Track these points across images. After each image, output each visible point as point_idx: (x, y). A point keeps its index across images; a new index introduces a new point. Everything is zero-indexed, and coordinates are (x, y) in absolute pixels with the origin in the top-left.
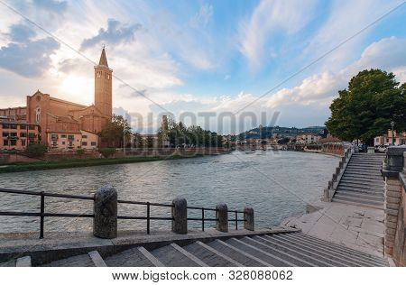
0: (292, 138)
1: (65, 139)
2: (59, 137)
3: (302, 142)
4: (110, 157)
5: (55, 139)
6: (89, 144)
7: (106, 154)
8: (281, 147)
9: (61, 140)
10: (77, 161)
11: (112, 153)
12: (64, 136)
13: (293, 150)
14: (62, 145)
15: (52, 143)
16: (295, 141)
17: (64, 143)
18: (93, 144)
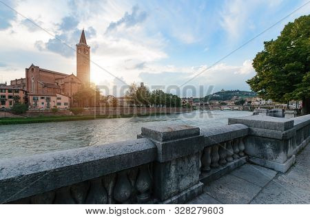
0: (248, 100)
1: (44, 101)
2: (39, 99)
3: (257, 103)
4: (79, 114)
5: (35, 100)
6: (63, 104)
7: (75, 112)
8: (237, 108)
9: (40, 101)
10: (51, 117)
11: (81, 111)
12: (42, 98)
13: (248, 110)
14: (41, 105)
15: (34, 103)
16: (250, 102)
17: (43, 103)
18: (65, 104)
